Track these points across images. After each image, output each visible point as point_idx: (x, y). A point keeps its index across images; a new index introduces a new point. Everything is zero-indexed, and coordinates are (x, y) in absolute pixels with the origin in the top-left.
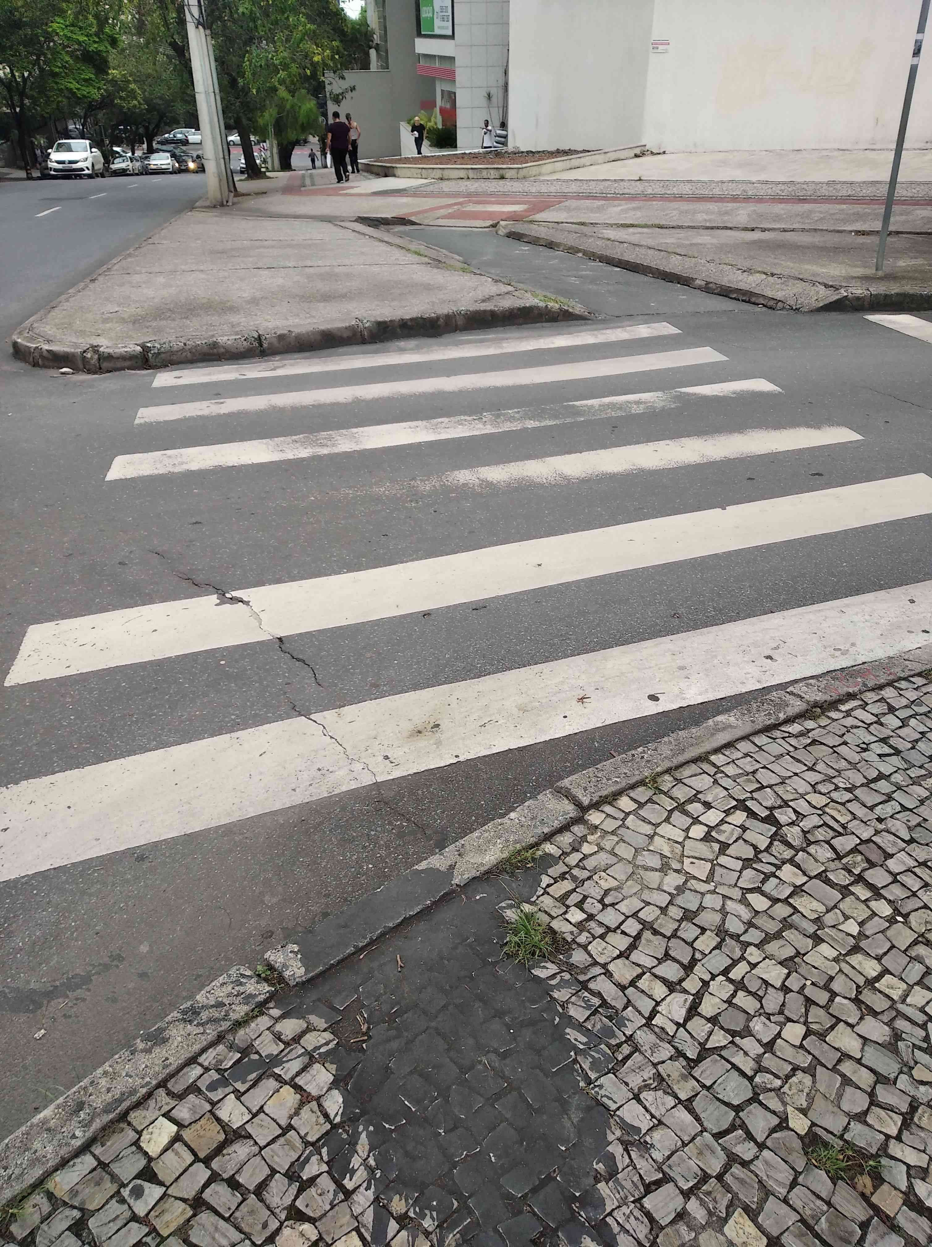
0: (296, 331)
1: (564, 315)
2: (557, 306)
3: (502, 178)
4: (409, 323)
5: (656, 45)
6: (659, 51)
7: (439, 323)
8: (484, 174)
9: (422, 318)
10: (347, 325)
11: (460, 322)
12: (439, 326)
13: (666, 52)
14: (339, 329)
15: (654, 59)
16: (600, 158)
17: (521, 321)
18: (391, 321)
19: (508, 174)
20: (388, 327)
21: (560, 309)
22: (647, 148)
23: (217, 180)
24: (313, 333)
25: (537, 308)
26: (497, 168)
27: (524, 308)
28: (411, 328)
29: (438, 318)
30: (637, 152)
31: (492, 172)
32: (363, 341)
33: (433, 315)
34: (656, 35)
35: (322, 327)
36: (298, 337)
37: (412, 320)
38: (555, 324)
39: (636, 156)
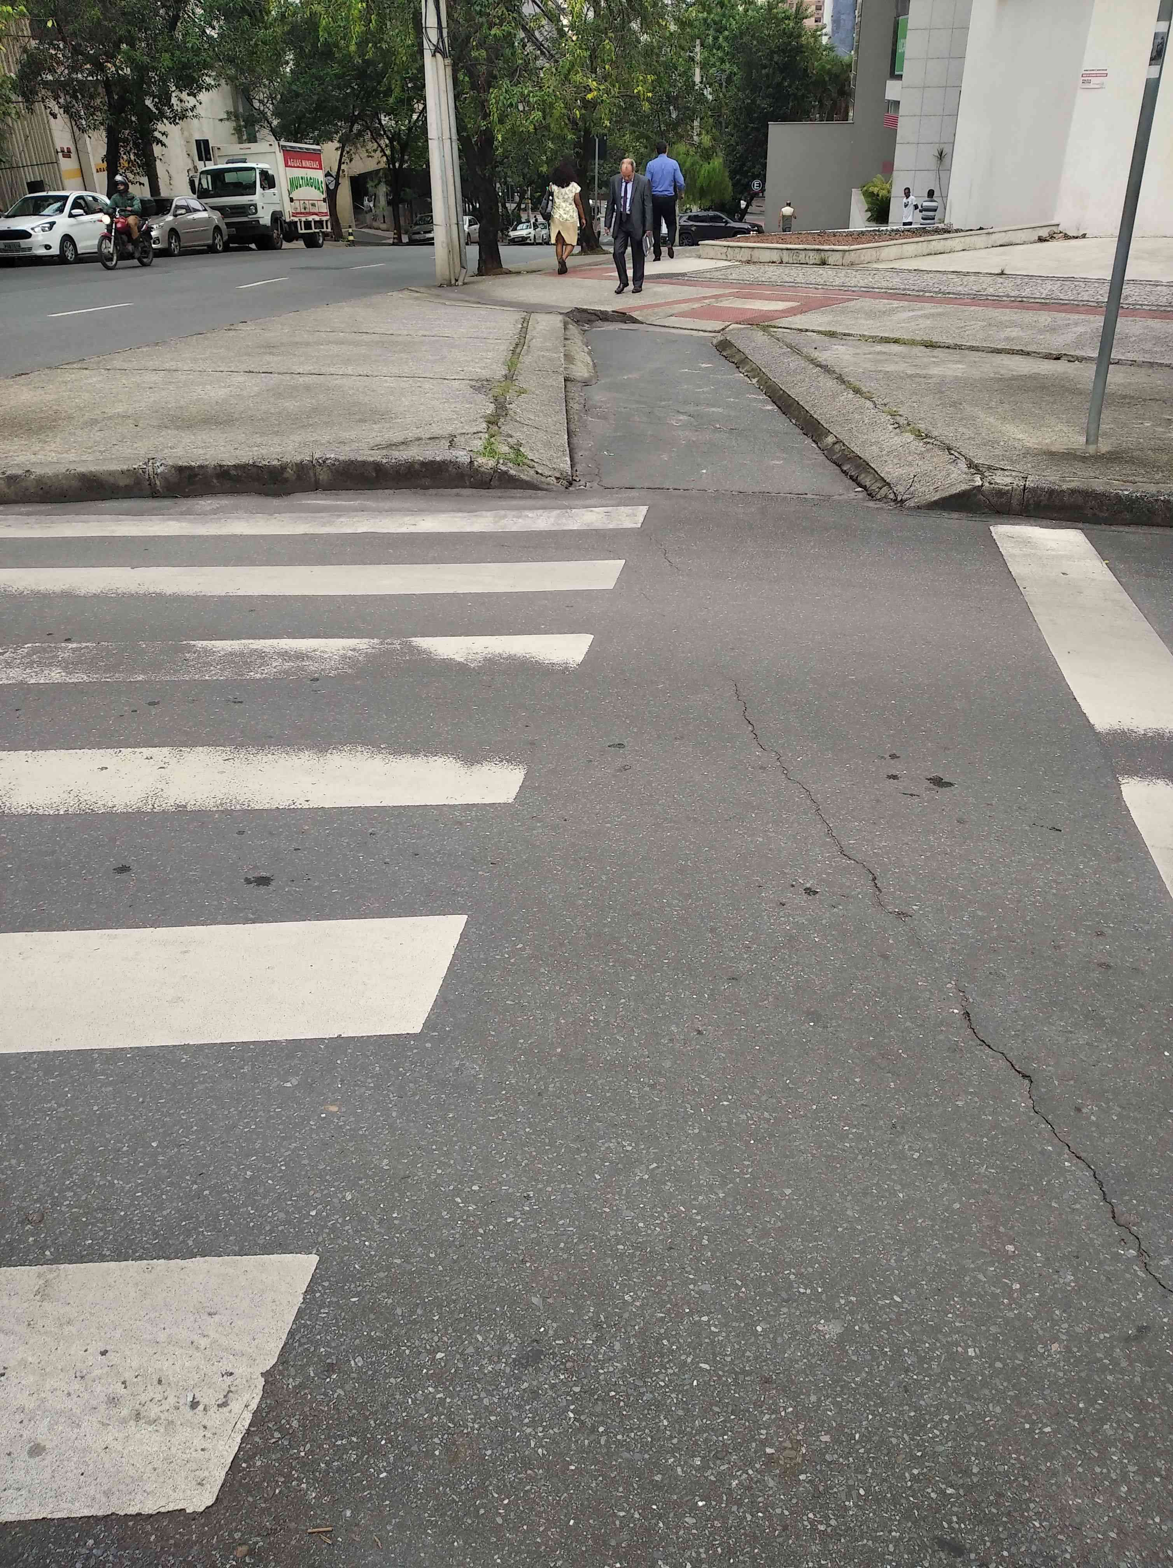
0: (38, 471)
1: (500, 479)
2: (492, 463)
3: (824, 263)
4: (233, 472)
5: (1087, 77)
6: (1091, 86)
7: (286, 475)
8: (802, 257)
9: (254, 465)
10: (125, 467)
11: (324, 476)
12: (286, 480)
13: (1101, 87)
14: (111, 473)
15: (1083, 99)
16: (980, 240)
17: (427, 482)
18: (201, 467)
19: (833, 258)
20: (196, 475)
21: (495, 470)
22: (1061, 228)
23: (446, 251)
24: (68, 476)
25: (455, 464)
26: (818, 250)
27: (433, 463)
28: (237, 479)
29: (283, 468)
30: (1044, 233)
31: (811, 254)
32: (155, 494)
33: (275, 463)
34: (1088, 64)
35: (82, 469)
36: (40, 480)
37: (236, 467)
38: (483, 492)
39: (1041, 240)
